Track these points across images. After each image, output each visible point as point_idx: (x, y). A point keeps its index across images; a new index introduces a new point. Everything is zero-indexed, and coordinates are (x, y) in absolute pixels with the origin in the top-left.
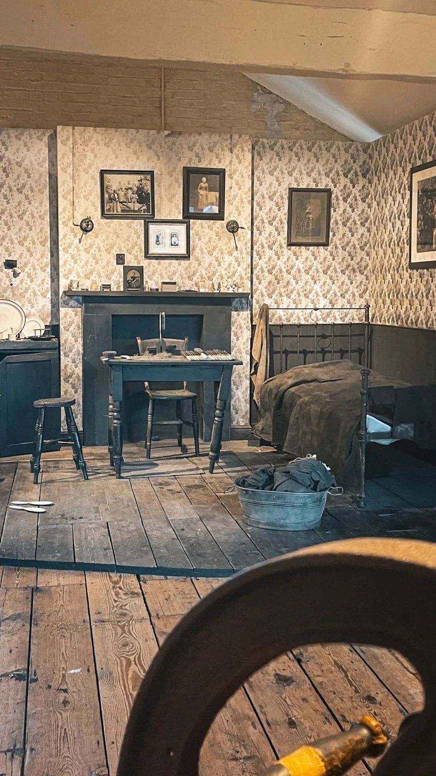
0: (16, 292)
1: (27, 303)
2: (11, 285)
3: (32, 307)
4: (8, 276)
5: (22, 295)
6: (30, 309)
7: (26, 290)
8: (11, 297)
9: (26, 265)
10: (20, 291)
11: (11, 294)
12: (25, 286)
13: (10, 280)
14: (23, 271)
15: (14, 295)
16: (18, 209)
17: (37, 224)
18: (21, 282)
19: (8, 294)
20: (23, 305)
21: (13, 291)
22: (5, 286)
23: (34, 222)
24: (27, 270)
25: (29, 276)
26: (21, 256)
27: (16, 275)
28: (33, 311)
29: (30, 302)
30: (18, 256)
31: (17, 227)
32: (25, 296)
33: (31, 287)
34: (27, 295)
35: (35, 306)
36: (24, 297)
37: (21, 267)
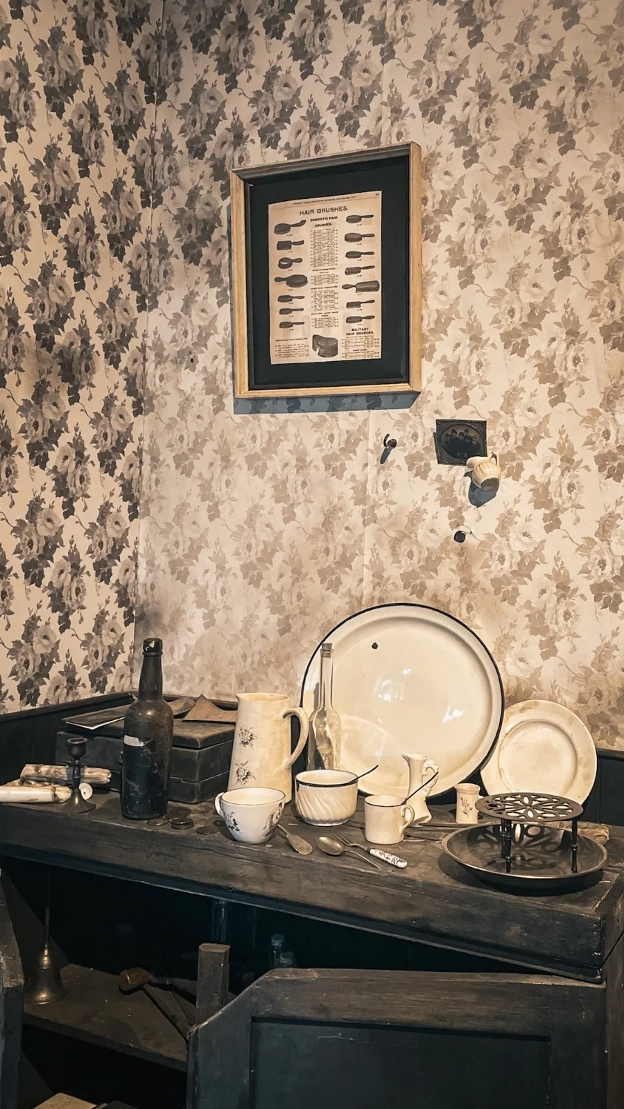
0: (478, 574)
1: (522, 632)
2: (460, 537)
3: (549, 650)
4: (446, 498)
5: (505, 591)
6: (535, 659)
7: (524, 569)
8: (454, 593)
9: (529, 443)
10: (496, 569)
11: (456, 580)
12: (518, 545)
13: (457, 519)
14: (515, 474)
15: (468, 585)
16: (509, 183)
17: (594, 241)
18: (505, 523)
19: (445, 579)
20: (505, 640)
21: (464, 568)
22: (433, 543)
23: (581, 233)
24: (532, 467)
25: (541, 497)
26: (511, 398)
27: (482, 492)
28: (550, 670)
29: (537, 623)
30: (496, 402)
31: (505, 265)
32: (516, 592)
33: (549, 553)
34: (528, 591)
35: (562, 646)
36: (511, 598)
37: (510, 456)
